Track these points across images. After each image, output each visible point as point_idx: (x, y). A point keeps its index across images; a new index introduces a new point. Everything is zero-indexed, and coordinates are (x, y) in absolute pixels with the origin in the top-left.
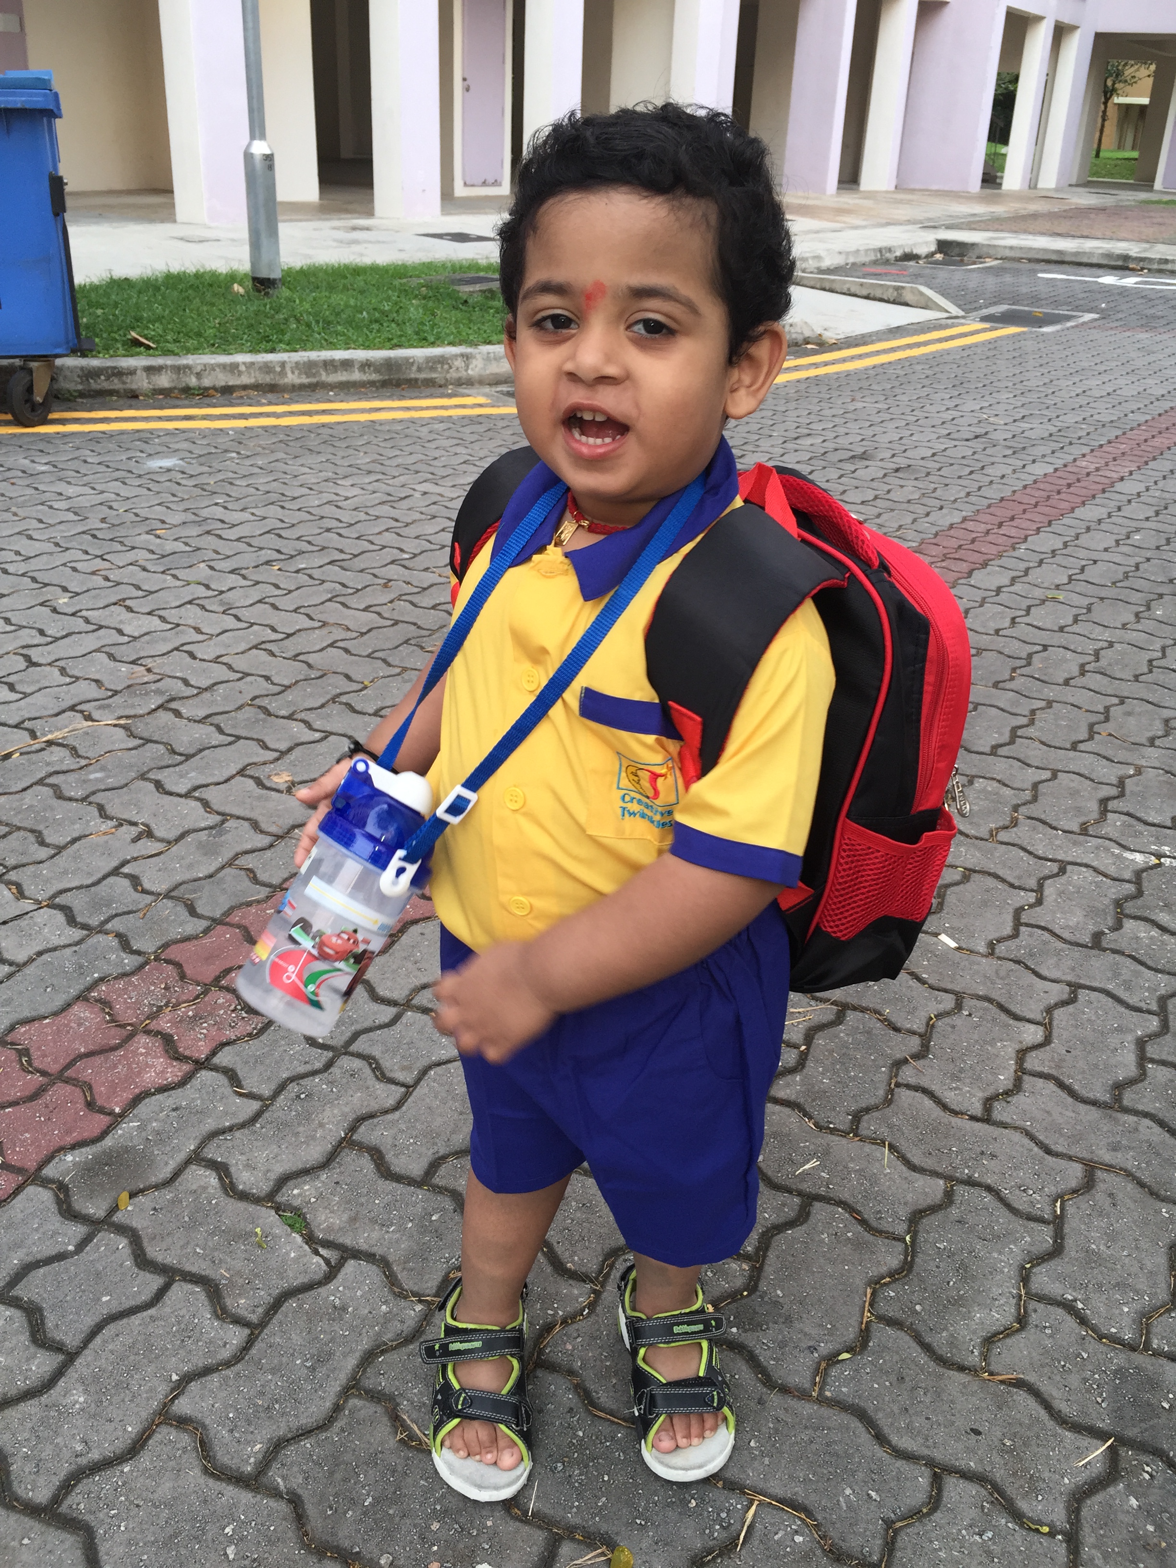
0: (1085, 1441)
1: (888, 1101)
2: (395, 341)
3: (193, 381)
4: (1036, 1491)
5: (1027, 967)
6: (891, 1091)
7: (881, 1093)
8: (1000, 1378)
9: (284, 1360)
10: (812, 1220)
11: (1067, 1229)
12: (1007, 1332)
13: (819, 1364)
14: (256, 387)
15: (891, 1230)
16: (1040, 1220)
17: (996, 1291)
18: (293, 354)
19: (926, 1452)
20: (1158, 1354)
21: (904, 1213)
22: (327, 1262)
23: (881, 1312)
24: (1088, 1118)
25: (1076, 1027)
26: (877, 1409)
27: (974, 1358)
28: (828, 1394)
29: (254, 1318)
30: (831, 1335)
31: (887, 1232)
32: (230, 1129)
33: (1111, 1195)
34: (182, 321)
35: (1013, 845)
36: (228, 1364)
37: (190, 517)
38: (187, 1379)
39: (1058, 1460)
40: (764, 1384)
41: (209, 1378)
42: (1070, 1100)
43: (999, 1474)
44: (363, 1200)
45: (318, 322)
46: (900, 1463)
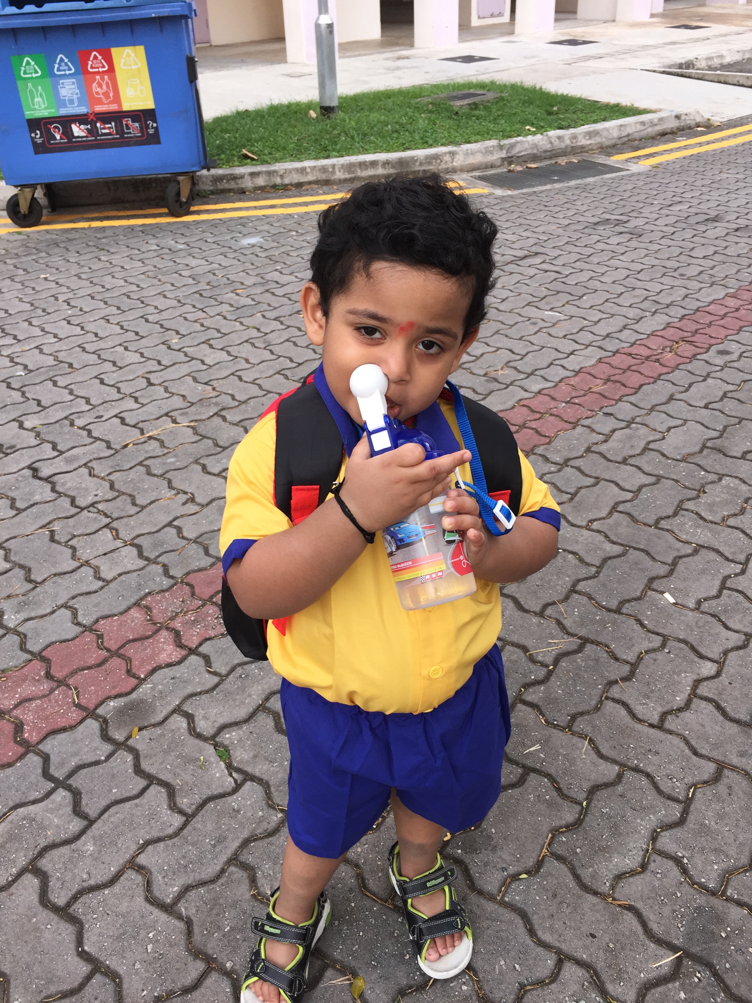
0: (661, 951)
1: (597, 709)
2: (407, 145)
3: (278, 181)
4: (620, 979)
5: (720, 620)
6: (601, 702)
7: (594, 703)
8: (619, 903)
9: (200, 838)
10: (527, 784)
11: (692, 808)
12: (632, 873)
13: (506, 879)
14: (317, 182)
15: (575, 797)
16: (676, 800)
17: (632, 845)
18: (341, 159)
19: (558, 944)
20: (729, 899)
21: (586, 786)
22: (235, 781)
23: (554, 850)
24: (730, 732)
25: (741, 666)
26: (535, 913)
27: (605, 888)
28: (506, 899)
29: (189, 811)
30: (518, 861)
31: (572, 798)
32: (200, 693)
33: (730, 788)
34: (275, 139)
35: (737, 528)
36: (170, 837)
37: (259, 280)
38: (148, 843)
39: (641, 961)
40: (469, 888)
41: (158, 844)
42: (721, 718)
43: (600, 965)
44: (263, 745)
45: (358, 135)
46: (540, 950)
